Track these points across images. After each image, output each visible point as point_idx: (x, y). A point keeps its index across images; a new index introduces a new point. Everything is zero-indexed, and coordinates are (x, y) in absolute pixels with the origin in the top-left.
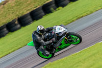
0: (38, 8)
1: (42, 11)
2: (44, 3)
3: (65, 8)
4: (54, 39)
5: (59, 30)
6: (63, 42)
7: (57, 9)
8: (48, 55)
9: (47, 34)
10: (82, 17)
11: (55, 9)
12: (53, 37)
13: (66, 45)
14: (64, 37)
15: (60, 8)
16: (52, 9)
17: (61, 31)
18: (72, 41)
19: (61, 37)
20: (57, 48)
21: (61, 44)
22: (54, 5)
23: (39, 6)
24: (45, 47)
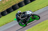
4: (26, 17)
6: (31, 19)
8: (23, 25)
9: (23, 15)
10: (8, 23)
14: (31, 16)
18: (35, 18)
21: (30, 20)
24: (22, 21)
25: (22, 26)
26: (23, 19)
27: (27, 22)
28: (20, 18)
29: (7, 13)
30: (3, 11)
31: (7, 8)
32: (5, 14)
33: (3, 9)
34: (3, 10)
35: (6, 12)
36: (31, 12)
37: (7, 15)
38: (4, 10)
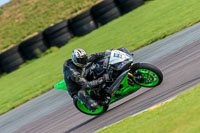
0: (11, 49)
1: (18, 55)
2: (23, 40)
3: (63, 48)
4: (107, 76)
5: (117, 57)
6: (125, 82)
7: (48, 51)
9: (94, 67)
11: (43, 51)
12: (105, 72)
13: (131, 87)
14: (127, 72)
15: (54, 49)
16: (38, 51)
17: (120, 60)
19: (121, 72)
20: (113, 95)
21: (121, 86)
22: (41, 43)
23: (12, 46)
24: (89, 92)
25: (91, 112)
26: (93, 83)
27: (109, 95)
28: (83, 80)
29: (92, 23)
30: (75, 15)
31: (93, 4)
32: (85, 27)
33: (76, 7)
34: (76, 11)
35: (89, 18)
36: (127, 53)
37: (95, 33)
38: (79, 12)
